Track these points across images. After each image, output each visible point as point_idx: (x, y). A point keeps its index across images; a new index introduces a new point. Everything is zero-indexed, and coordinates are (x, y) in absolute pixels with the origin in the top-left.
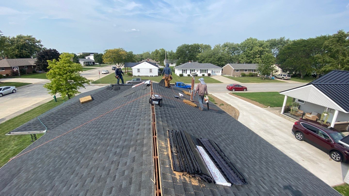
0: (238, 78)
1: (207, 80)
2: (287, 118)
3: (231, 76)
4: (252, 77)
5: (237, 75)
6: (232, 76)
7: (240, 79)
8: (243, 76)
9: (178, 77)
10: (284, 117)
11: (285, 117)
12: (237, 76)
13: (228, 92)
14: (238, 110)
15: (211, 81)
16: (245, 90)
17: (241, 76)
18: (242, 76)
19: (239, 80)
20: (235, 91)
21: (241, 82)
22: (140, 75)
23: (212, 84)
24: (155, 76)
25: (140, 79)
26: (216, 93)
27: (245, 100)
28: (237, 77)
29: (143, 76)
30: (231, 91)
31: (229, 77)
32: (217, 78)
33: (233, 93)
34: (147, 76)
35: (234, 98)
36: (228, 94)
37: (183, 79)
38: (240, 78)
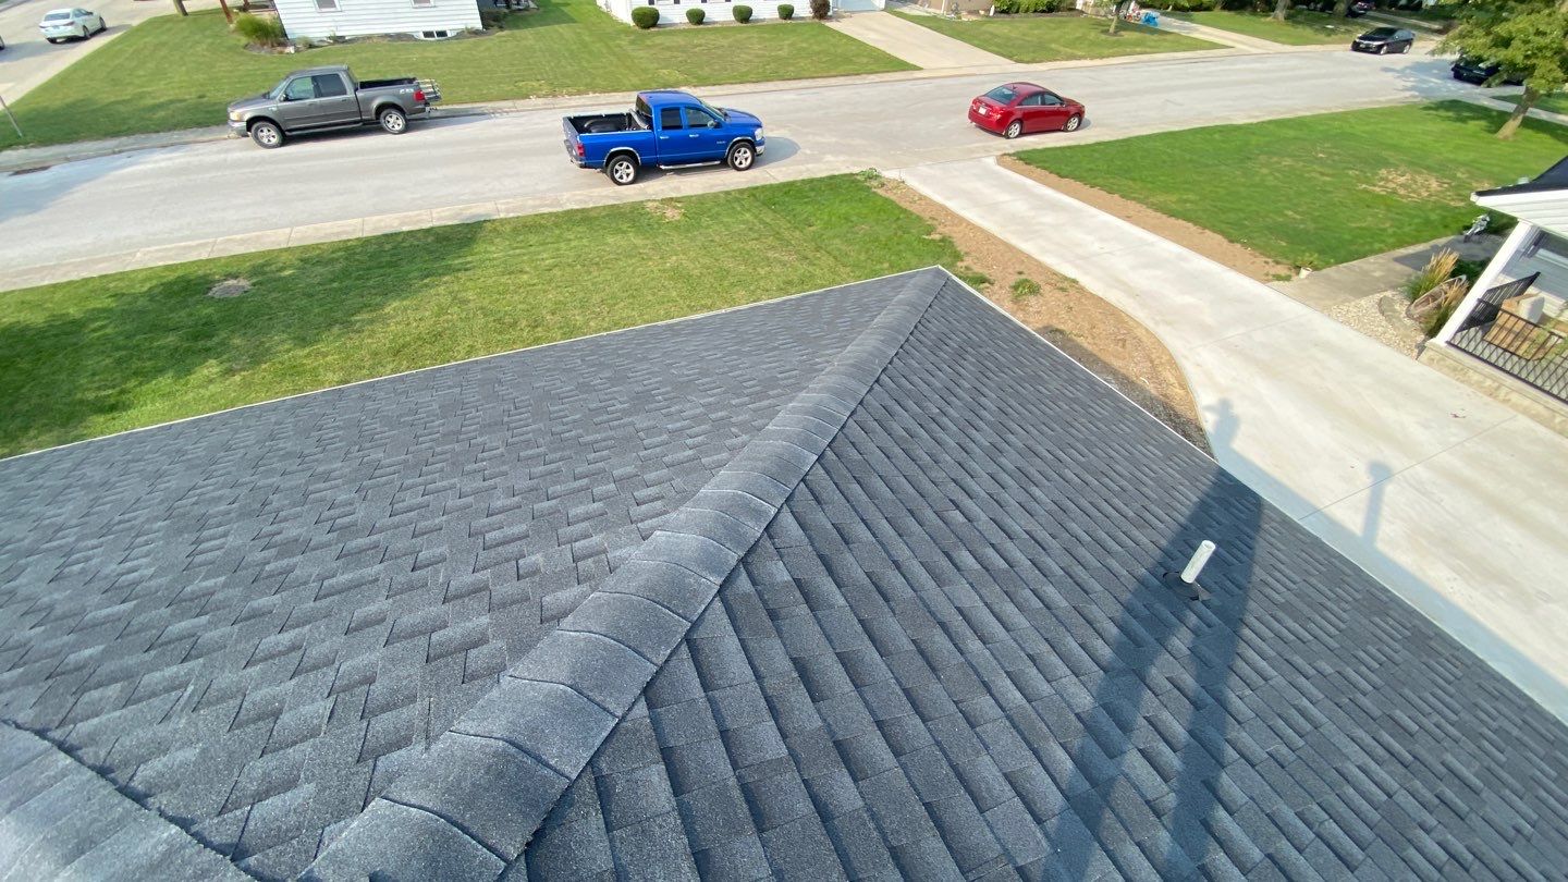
0: (984, 28)
1: (816, 48)
2: (1476, 377)
3: (941, 12)
4: (1047, 18)
5: (973, 6)
6: (949, 9)
7: (997, 36)
8: (1003, 12)
9: (626, 30)
10: (1455, 370)
11: (1458, 371)
12: (970, 12)
13: (987, 151)
14: (1151, 325)
15: (847, 60)
16: (1074, 123)
17: (991, 14)
18: (996, 12)
19: (998, 45)
20: (1021, 134)
21: (1010, 57)
22: (348, 31)
23: (857, 80)
24: (460, 35)
25: (343, 76)
26: (923, 169)
27: (1128, 218)
28: (974, 18)
29: (369, 37)
30: (1000, 135)
31: (932, 23)
32: (873, 36)
33: (1027, 159)
34: (400, 37)
35: (1054, 206)
36: (991, 161)
37: (668, 48)
38: (993, 28)
